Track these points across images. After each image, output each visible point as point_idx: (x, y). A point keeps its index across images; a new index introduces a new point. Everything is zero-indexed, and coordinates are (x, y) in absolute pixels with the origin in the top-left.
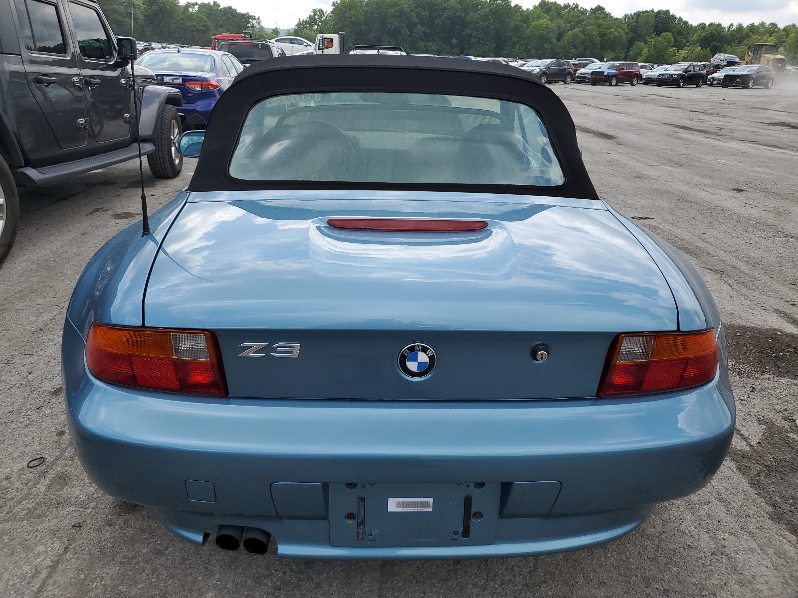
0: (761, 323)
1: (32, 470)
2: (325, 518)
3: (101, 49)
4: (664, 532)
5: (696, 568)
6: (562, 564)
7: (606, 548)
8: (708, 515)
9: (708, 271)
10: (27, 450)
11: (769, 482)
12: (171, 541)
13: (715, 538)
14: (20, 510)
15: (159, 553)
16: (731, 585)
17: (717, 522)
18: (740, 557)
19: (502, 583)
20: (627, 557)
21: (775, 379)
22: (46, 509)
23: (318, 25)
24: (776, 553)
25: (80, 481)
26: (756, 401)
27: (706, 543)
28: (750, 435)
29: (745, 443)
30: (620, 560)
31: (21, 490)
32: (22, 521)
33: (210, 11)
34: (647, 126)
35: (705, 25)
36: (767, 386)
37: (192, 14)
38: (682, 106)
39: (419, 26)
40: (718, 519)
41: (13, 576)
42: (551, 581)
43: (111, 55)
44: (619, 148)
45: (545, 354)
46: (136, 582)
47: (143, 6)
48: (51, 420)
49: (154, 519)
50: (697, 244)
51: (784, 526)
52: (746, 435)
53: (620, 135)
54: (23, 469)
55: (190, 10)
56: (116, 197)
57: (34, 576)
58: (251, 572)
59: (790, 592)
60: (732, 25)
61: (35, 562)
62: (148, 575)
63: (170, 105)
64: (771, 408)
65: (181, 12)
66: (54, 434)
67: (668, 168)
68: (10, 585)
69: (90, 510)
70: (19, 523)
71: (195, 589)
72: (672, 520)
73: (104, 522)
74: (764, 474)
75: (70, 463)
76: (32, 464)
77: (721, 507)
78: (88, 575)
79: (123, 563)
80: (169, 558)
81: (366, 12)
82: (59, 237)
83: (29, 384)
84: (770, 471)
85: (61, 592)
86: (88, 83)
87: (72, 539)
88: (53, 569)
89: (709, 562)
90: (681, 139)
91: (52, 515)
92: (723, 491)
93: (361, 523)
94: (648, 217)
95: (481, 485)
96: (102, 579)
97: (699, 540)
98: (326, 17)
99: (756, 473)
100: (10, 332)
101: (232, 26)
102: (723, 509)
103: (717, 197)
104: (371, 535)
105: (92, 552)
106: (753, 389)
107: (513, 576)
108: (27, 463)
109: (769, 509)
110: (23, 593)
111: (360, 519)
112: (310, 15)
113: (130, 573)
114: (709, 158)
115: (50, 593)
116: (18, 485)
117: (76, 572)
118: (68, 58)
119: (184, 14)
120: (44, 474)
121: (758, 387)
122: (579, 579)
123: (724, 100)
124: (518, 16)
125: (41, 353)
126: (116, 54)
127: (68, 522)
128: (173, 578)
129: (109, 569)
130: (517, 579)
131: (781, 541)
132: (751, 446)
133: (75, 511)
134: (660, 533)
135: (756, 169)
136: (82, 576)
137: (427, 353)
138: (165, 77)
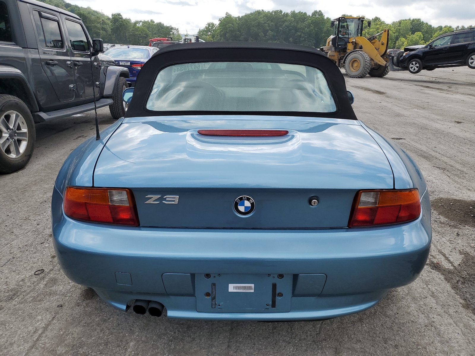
0: (465, 198)
1: (36, 276)
2: (193, 295)
3: (83, 46)
4: (398, 314)
5: (415, 333)
6: (336, 330)
7: (362, 322)
8: (425, 305)
9: (436, 168)
10: (34, 265)
11: (463, 286)
12: (112, 315)
13: (428, 317)
14: (29, 298)
15: (105, 321)
16: (436, 344)
17: (430, 308)
18: (442, 328)
19: (300, 340)
20: (375, 327)
21: (472, 229)
22: (43, 297)
23: (211, 32)
24: (465, 326)
25: (63, 282)
26: (460, 241)
27: (422, 320)
28: (454, 261)
29: (451, 265)
30: (370, 328)
31: (30, 287)
32: (30, 303)
33: (149, 25)
34: (405, 86)
35: (442, 27)
36: (467, 233)
37: (138, 27)
38: (427, 75)
39: (270, 31)
40: (431, 306)
41: (23, 332)
42: (328, 340)
43: (89, 49)
44: (387, 99)
45: (316, 201)
46: (91, 336)
47: (110, 24)
48: (48, 250)
49: (103, 303)
50: (430, 153)
51: (471, 311)
52: (452, 260)
53: (388, 92)
54: (32, 276)
55: (137, 25)
56: (91, 129)
57: (35, 332)
58: (156, 332)
59: (471, 347)
60: (458, 27)
61: (35, 325)
62: (98, 332)
63: (122, 77)
64: (468, 245)
65: (132, 26)
66: (50, 257)
67: (416, 110)
68: (21, 337)
69: (67, 298)
70: (28, 304)
71: (124, 340)
72: (403, 307)
73: (75, 304)
74: (461, 282)
75: (58, 273)
76: (37, 273)
77: (433, 300)
78: (65, 332)
79: (85, 326)
80: (110, 323)
81: (238, 24)
82: (58, 152)
83: (37, 230)
84: (464, 281)
85: (49, 341)
86: (75, 65)
87: (57, 313)
88: (45, 329)
89: (423, 330)
90: (425, 93)
91: (46, 300)
92: (435, 291)
93: (214, 298)
94: (401, 138)
95: (281, 276)
96: (73, 334)
97: (418, 318)
98: (216, 28)
99: (456, 281)
100: (28, 203)
101: (161, 33)
102: (435, 301)
103: (445, 126)
104: (219, 305)
105: (68, 320)
106: (458, 235)
107: (307, 336)
108: (34, 272)
109: (462, 301)
110: (28, 341)
111: (213, 296)
112: (206, 27)
113: (88, 331)
114: (441, 104)
115: (43, 341)
116: (29, 284)
117: (58, 330)
118: (65, 51)
119: (134, 27)
120: (43, 278)
121: (461, 234)
122: (345, 338)
123: (453, 70)
124: (328, 24)
125: (45, 214)
126: (92, 49)
127: (55, 304)
128: (112, 334)
129: (77, 329)
130: (309, 338)
131: (468, 320)
132: (454, 266)
133: (59, 298)
134: (395, 314)
135: (470, 110)
136: (62, 333)
137: (250, 201)
138: (120, 62)
